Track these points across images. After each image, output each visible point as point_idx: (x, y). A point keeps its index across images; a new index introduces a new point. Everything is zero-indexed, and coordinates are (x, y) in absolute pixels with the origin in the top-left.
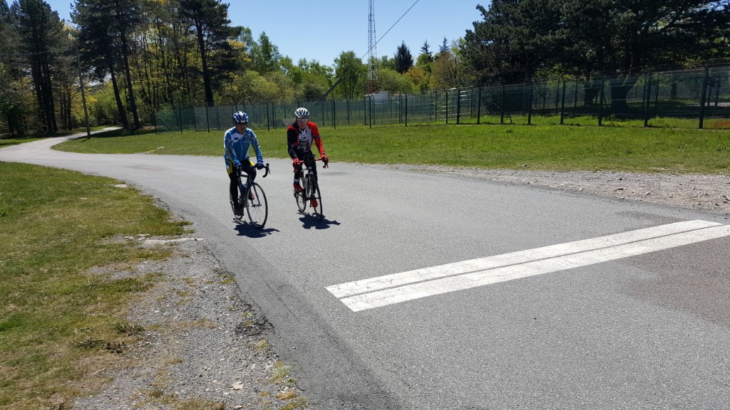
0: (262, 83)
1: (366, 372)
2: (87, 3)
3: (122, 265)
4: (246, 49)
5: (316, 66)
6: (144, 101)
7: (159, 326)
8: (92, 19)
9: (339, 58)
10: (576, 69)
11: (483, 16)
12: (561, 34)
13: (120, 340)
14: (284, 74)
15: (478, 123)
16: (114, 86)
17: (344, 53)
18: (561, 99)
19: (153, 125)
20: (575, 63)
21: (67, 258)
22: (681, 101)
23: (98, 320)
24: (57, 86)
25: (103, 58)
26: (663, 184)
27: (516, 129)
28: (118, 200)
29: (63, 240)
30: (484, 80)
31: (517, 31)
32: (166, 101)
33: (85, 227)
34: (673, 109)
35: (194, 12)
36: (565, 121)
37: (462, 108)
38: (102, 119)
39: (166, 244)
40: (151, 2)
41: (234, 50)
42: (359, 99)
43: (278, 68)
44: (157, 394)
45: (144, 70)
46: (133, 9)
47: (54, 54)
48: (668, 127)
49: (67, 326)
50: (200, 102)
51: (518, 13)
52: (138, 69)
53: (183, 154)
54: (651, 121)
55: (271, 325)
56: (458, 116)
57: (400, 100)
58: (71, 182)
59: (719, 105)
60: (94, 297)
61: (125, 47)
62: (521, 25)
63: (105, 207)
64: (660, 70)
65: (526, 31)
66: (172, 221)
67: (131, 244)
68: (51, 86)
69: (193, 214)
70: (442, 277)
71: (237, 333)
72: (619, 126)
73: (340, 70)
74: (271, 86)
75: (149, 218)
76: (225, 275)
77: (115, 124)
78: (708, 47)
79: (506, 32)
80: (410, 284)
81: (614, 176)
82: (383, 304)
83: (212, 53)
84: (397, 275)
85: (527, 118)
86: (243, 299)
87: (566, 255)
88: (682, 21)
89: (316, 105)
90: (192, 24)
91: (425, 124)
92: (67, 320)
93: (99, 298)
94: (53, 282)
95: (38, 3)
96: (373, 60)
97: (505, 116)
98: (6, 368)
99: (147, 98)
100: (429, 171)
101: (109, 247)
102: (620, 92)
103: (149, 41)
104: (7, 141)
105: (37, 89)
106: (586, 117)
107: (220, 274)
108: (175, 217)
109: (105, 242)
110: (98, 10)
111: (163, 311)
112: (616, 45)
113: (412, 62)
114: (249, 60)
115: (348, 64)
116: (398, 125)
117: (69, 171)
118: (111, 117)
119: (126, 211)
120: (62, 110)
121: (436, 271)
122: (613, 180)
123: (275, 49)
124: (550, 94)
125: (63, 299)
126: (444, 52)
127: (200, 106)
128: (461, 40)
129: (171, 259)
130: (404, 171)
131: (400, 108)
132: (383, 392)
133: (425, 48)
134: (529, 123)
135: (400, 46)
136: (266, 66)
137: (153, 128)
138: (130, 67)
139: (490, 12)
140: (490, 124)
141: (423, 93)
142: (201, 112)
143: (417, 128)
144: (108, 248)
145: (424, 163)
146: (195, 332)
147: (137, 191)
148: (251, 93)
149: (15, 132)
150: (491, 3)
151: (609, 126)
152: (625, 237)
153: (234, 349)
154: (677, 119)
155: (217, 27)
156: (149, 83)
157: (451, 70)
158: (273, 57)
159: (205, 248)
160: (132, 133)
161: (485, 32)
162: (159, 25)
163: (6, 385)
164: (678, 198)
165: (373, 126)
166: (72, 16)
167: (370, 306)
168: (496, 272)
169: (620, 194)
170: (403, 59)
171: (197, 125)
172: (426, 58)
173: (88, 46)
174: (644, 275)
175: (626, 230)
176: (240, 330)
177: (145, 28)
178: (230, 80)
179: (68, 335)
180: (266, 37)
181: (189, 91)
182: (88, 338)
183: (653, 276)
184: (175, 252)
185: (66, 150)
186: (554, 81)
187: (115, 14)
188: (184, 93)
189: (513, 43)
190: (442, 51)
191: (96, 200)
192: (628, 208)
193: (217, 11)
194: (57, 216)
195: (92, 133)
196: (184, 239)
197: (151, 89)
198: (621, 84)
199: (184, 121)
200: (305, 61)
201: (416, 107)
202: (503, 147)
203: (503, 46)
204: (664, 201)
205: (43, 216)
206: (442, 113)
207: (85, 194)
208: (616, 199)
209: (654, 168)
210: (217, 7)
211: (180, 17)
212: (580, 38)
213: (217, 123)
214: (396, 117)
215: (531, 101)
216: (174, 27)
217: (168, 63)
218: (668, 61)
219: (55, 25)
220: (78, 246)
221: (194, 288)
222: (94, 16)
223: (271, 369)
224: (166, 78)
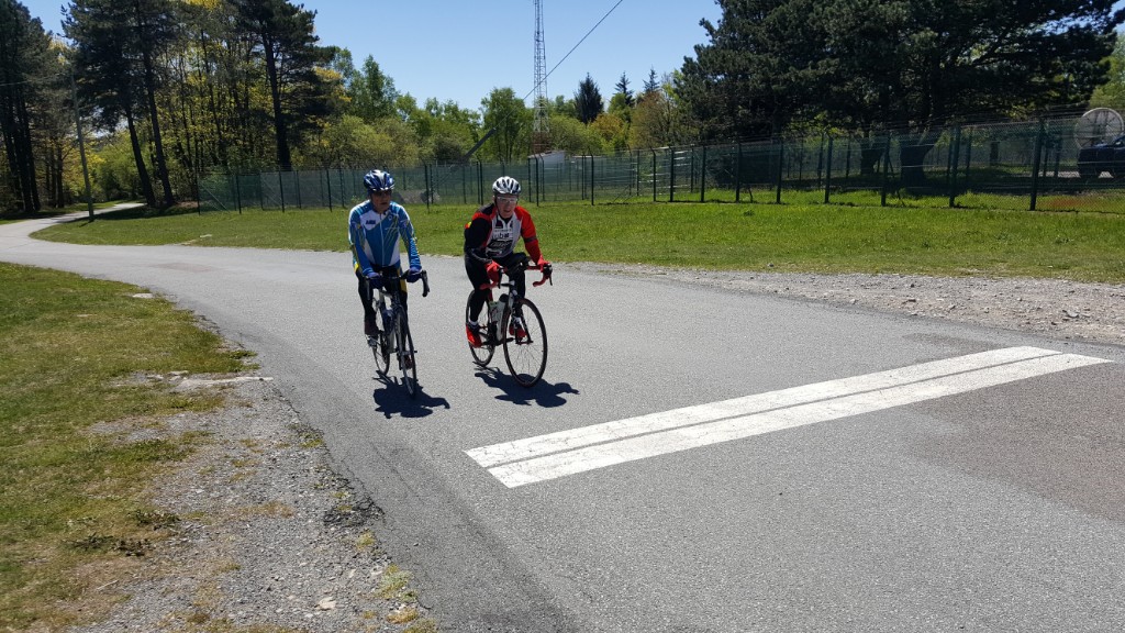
0: (367, 134)
1: (526, 579)
2: (88, 6)
3: (145, 419)
4: (343, 82)
5: (453, 110)
6: (181, 162)
7: (203, 514)
8: (97, 32)
9: (489, 98)
10: (849, 119)
11: (710, 37)
12: (827, 67)
13: (141, 535)
14: (403, 122)
15: (702, 201)
16: (132, 138)
17: (496, 91)
18: (825, 164)
19: (194, 200)
20: (846, 110)
21: (55, 409)
22: (1005, 169)
23: (106, 505)
24: (41, 137)
25: (115, 93)
26: (974, 292)
27: (759, 210)
28: (137, 317)
29: (50, 381)
30: (710, 136)
31: (761, 61)
32: (216, 162)
33: (85, 360)
34: (993, 182)
35: (261, 23)
36: (831, 198)
37: (677, 178)
38: (113, 191)
39: (215, 386)
40: (192, 5)
41: (325, 83)
42: (520, 162)
43: (394, 112)
44: (200, 619)
45: (180, 114)
46: (164, 17)
47: (36, 85)
48: (985, 207)
49: (55, 516)
50: (269, 164)
51: (762, 34)
52: (170, 111)
53: (243, 245)
54: (960, 199)
55: (380, 510)
56: (672, 190)
57: (584, 164)
58: (62, 289)
59: (1061, 174)
60: (99, 470)
61: (149, 77)
62: (767, 51)
63: (117, 329)
64: (974, 123)
65: (774, 61)
66: (224, 351)
67: (158, 386)
68: (29, 136)
69: (257, 340)
70: (643, 434)
71: (326, 523)
72: (911, 207)
73: (491, 116)
74: (382, 140)
75: (187, 346)
76: (308, 434)
77: (134, 199)
78: (1043, 87)
79: (745, 62)
80: (595, 444)
81: (902, 280)
82: (553, 475)
83: (289, 88)
84: (575, 432)
85: (775, 193)
86: (336, 471)
87: (828, 399)
88: (1006, 49)
89: (453, 170)
90: (257, 42)
91: (621, 201)
92: (56, 505)
93: (107, 472)
94: (33, 446)
95: (9, 5)
96: (541, 102)
97: (742, 190)
99: (184, 158)
100: (627, 274)
101: (123, 391)
102: (913, 155)
103: (188, 68)
105: (7, 141)
106: (864, 193)
107: (300, 433)
108: (230, 343)
109: (117, 383)
110: (107, 18)
111: (209, 490)
112: (908, 83)
113: (601, 106)
114: (348, 100)
115: (503, 104)
116: (581, 203)
117: (59, 273)
118: (128, 187)
119: (151, 334)
120: (47, 174)
121: (634, 424)
122: (901, 286)
123: (388, 83)
124: (810, 158)
125: (49, 474)
126: (651, 91)
127: (270, 170)
128: (676, 73)
129: (222, 410)
130: (589, 272)
131: (584, 177)
132: (551, 608)
133: (623, 85)
134: (778, 202)
135: (584, 80)
136: (374, 108)
137: (195, 204)
138: (158, 109)
139: (720, 31)
140: (719, 202)
141: (619, 154)
142: (271, 180)
143: (610, 207)
144: (122, 393)
145: (620, 260)
146: (261, 522)
147: (169, 304)
148: (351, 151)
150: (721, 17)
151: (896, 206)
152: (916, 371)
153: (321, 548)
154: (997, 196)
155: (297, 46)
156: (188, 134)
157: (662, 119)
158: (385, 95)
159: (277, 392)
160: (161, 213)
161: (712, 62)
162: (204, 43)
164: (997, 313)
165: (541, 204)
166: (64, 26)
167: (533, 479)
168: (725, 425)
169: (911, 309)
170: (588, 101)
171: (265, 200)
172: (624, 101)
173: (90, 75)
174: (943, 429)
175: (918, 361)
176: (331, 518)
177: (183, 48)
178: (318, 130)
179: (57, 530)
180: (374, 64)
181: (252, 147)
182: (90, 533)
183: (958, 429)
184: (230, 399)
185: (54, 239)
186: (816, 138)
187: (134, 24)
188: (245, 150)
189: (755, 80)
190: (648, 91)
191: (103, 318)
192: (924, 329)
193: (298, 22)
194: (39, 344)
195: (96, 212)
196: (242, 379)
197: (192, 144)
198: (915, 142)
199: (244, 194)
200: (436, 102)
201: (608, 174)
202: (737, 238)
203: (740, 84)
204: (976, 319)
205: (16, 343)
206: (648, 185)
207: (85, 308)
208: (904, 315)
209: (963, 269)
210: (297, 15)
211: (238, 31)
212: (855, 72)
213: (297, 198)
214: (578, 190)
215: (781, 167)
216: (229, 47)
217: (219, 104)
218: (986, 109)
219: (37, 41)
220: (73, 390)
221: (259, 455)
222: (100, 27)
223: (379, 577)
224: (215, 126)
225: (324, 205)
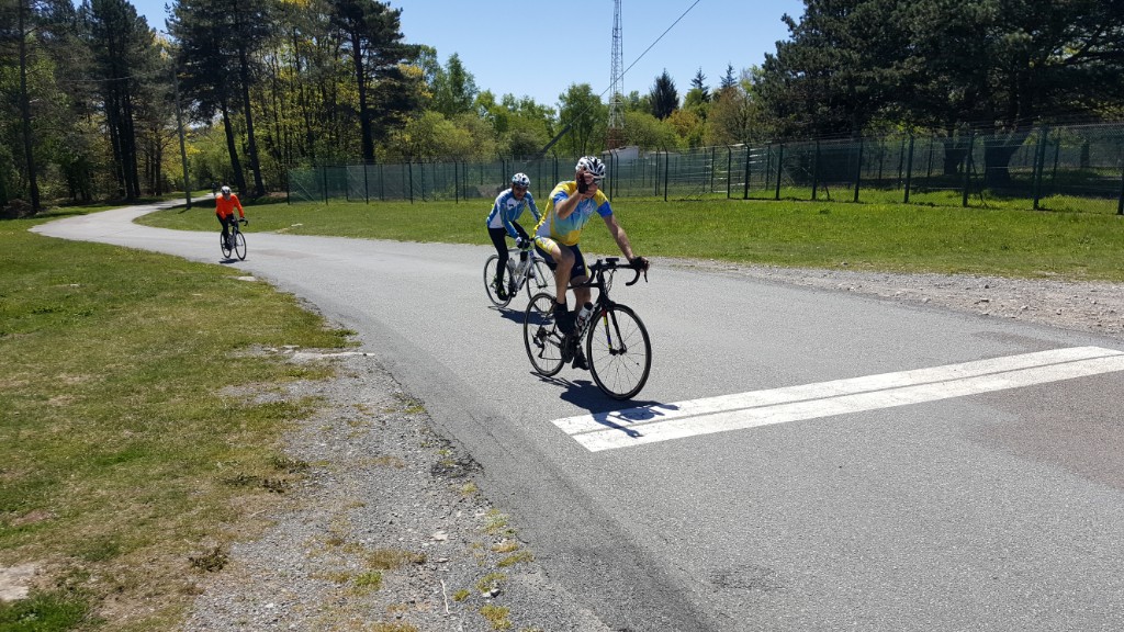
0: (448, 130)
2: (190, 5)
3: (269, 385)
4: (426, 79)
5: (529, 106)
6: (270, 153)
7: (328, 462)
8: (199, 30)
9: (566, 94)
10: (932, 118)
11: (791, 33)
12: (910, 66)
13: (279, 477)
14: (483, 118)
15: (777, 198)
16: (226, 130)
17: (574, 87)
18: (905, 165)
19: (282, 190)
20: (929, 109)
21: (189, 374)
22: (1095, 171)
23: (245, 450)
24: (143, 128)
25: (212, 88)
26: (1049, 295)
27: (834, 208)
28: (245, 298)
29: (180, 350)
30: (788, 133)
31: (843, 57)
32: (304, 153)
33: (207, 334)
34: (1083, 185)
35: (351, 20)
36: (911, 198)
37: (752, 175)
38: (206, 180)
39: (325, 359)
40: (286, 4)
41: (408, 79)
43: (474, 109)
44: (338, 543)
45: (272, 108)
46: (259, 15)
47: (140, 80)
48: (1071, 211)
49: (206, 458)
50: (353, 157)
51: (844, 30)
52: (263, 105)
53: (332, 235)
54: (1044, 202)
55: (479, 465)
56: (747, 187)
57: (658, 159)
58: (175, 271)
60: (236, 424)
61: (245, 71)
63: (229, 308)
64: (1063, 124)
65: (856, 59)
66: (328, 329)
67: (275, 358)
68: (132, 128)
69: (356, 321)
70: (714, 413)
71: (433, 474)
72: (994, 208)
73: (567, 111)
74: (461, 136)
75: (294, 323)
76: (410, 402)
79: (825, 59)
81: (977, 281)
83: (375, 84)
85: (854, 192)
86: (437, 433)
87: (892, 388)
88: (1101, 48)
89: (528, 165)
90: (347, 39)
91: (694, 198)
92: (204, 450)
93: (243, 426)
94: (177, 402)
95: (118, 4)
96: (617, 98)
97: (818, 188)
98: (137, 506)
99: (274, 150)
100: (700, 269)
101: (245, 361)
102: (998, 157)
103: (281, 64)
104: (68, 209)
105: (113, 130)
106: (946, 194)
107: (403, 401)
108: (331, 323)
109: (238, 354)
110: (208, 16)
111: (331, 444)
112: (996, 82)
113: (677, 102)
114: (430, 95)
115: (580, 103)
116: (654, 199)
117: (167, 256)
118: (219, 176)
119: (260, 313)
120: (147, 163)
122: (976, 287)
123: (469, 80)
124: (890, 156)
125: (194, 426)
126: (728, 86)
127: (355, 163)
128: (755, 70)
129: (333, 379)
131: (658, 173)
133: (698, 81)
134: (856, 200)
135: (660, 76)
136: (455, 104)
137: (285, 195)
138: (251, 103)
139: (802, 27)
140: (795, 199)
141: (693, 151)
142: (356, 172)
143: (683, 204)
144: (244, 363)
145: (692, 256)
146: (378, 471)
147: (271, 286)
148: (432, 145)
149: (79, 196)
150: (803, 13)
151: (977, 207)
152: (981, 366)
153: (431, 493)
154: (1084, 200)
155: (384, 44)
156: (278, 127)
157: (738, 115)
158: (465, 91)
159: (379, 366)
160: (254, 202)
161: (792, 59)
162: (296, 39)
163: (142, 524)
164: (1069, 315)
166: (167, 24)
168: (791, 408)
169: (983, 309)
170: (664, 97)
171: (349, 192)
172: (699, 96)
173: (190, 70)
174: (999, 417)
175: (983, 357)
176: (436, 470)
177: (277, 44)
178: (400, 124)
179: (209, 469)
180: (458, 61)
181: (338, 140)
182: (237, 473)
183: (1014, 419)
184: (339, 370)
185: (157, 225)
186: (897, 137)
187: (232, 22)
188: (331, 143)
189: (836, 77)
190: (725, 86)
191: (215, 297)
192: (993, 327)
193: (385, 20)
194: (163, 318)
195: (193, 200)
196: (348, 354)
197: (282, 136)
198: (1002, 143)
199: (329, 186)
200: (512, 98)
201: (683, 171)
202: (812, 236)
203: (820, 81)
204: (1048, 320)
205: (143, 317)
206: (722, 182)
207: (199, 288)
208: (975, 314)
209: (1040, 272)
210: (384, 13)
211: (329, 28)
212: (941, 70)
213: (379, 191)
214: (651, 186)
215: (860, 165)
216: (318, 43)
217: (308, 97)
218: (1077, 110)
219: (141, 38)
220: (202, 358)
221: (370, 417)
222: (202, 24)
223: (482, 517)
224: (304, 119)
225: (405, 198)
